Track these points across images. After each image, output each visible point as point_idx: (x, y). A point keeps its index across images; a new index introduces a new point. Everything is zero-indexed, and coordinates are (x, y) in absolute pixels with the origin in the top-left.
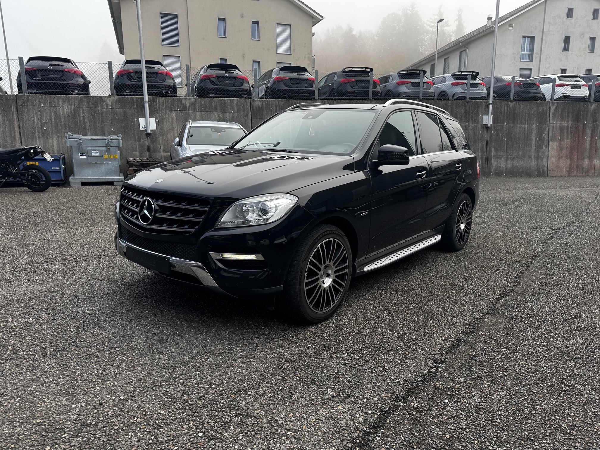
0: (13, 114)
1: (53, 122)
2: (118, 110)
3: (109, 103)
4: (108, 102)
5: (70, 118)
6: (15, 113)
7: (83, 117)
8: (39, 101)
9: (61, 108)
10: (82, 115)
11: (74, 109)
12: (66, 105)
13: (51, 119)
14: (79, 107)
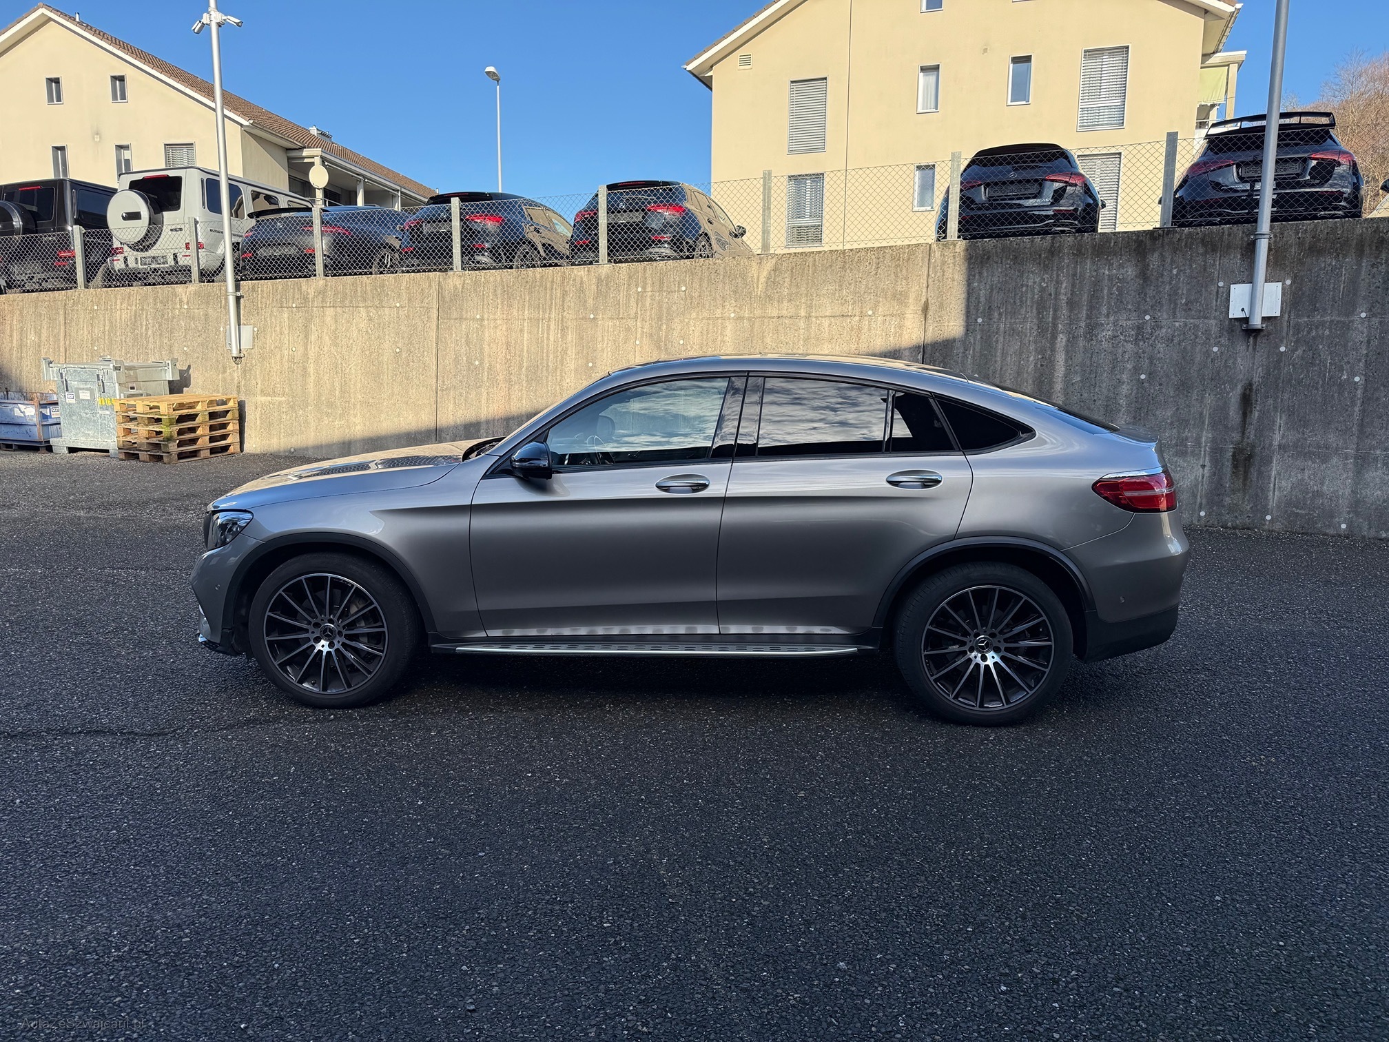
0: (60, 325)
1: (107, 337)
2: (196, 311)
3: (185, 300)
4: (184, 296)
5: (128, 329)
6: (62, 322)
7: (147, 325)
8: (92, 301)
9: (119, 312)
10: (144, 323)
11: (136, 311)
12: (125, 305)
13: (104, 332)
14: (142, 309)
